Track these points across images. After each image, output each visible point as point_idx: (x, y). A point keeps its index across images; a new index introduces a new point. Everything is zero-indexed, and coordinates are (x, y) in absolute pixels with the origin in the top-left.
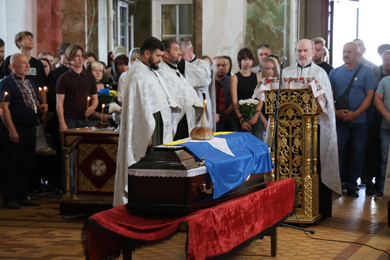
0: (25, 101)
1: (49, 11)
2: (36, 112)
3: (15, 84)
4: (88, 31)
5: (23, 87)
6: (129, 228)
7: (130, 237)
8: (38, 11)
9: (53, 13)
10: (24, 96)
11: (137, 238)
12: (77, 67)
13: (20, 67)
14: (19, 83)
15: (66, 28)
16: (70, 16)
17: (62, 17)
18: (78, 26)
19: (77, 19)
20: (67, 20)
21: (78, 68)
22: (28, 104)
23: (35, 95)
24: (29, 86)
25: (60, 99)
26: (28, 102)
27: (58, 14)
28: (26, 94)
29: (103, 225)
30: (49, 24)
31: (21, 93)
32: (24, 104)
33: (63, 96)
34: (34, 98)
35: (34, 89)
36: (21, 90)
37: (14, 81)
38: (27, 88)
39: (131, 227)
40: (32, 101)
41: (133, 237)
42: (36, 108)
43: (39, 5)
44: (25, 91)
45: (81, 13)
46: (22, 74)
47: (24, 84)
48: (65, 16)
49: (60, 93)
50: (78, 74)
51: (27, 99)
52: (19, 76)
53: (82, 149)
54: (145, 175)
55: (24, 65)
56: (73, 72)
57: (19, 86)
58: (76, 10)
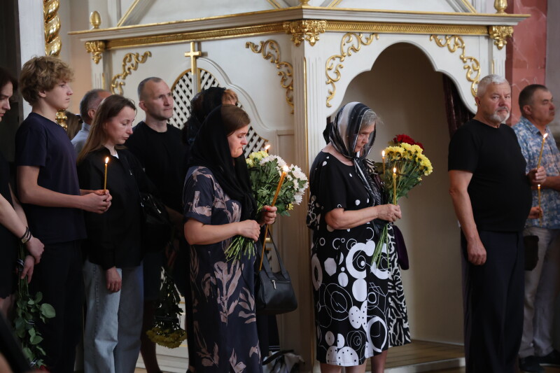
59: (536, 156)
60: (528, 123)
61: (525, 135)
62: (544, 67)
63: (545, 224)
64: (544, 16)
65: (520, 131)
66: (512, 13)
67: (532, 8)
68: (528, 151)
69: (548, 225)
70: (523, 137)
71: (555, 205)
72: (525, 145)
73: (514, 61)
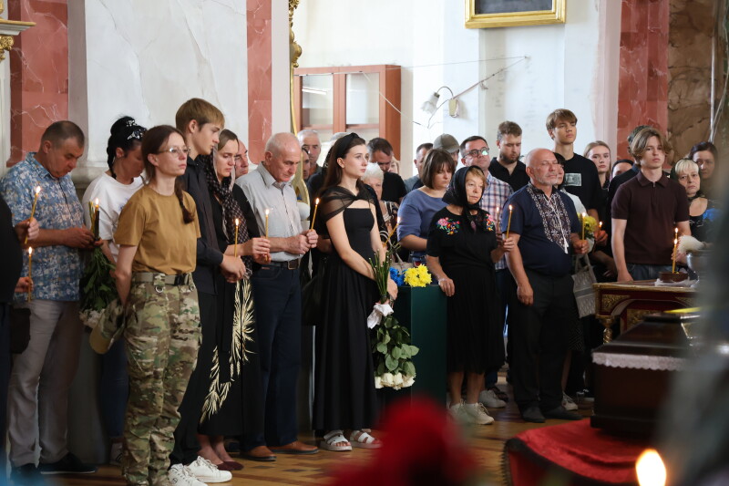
0: (547, 232)
1: (644, 69)
2: (566, 252)
3: (532, 202)
4: (716, 102)
5: (545, 208)
6: (585, 459)
7: (583, 474)
8: (620, 70)
9: (651, 73)
10: (545, 223)
11: (596, 477)
12: (650, 168)
13: (539, 171)
14: (539, 200)
15: (675, 99)
16: (683, 76)
17: (669, 78)
18: (698, 93)
19: (696, 81)
20: (676, 83)
21: (654, 171)
22: (552, 237)
23: (568, 221)
24: (559, 205)
25: (619, 227)
26: (551, 234)
27: (660, 73)
28: (549, 220)
29: (535, 450)
30: (642, 93)
31: (540, 219)
32: (545, 237)
33: (623, 222)
34: (565, 226)
35: (567, 210)
36: (541, 213)
37: (530, 197)
38: (553, 210)
39: (588, 457)
40: (560, 232)
41: (589, 475)
42: (566, 245)
43: (624, 60)
44: (549, 215)
45: (703, 70)
46: (545, 184)
47: (548, 202)
48: (674, 77)
49: (618, 216)
50: (652, 183)
51: (550, 227)
52: (539, 187)
53: (633, 319)
54: (623, 366)
55: (546, 169)
56: (644, 179)
57: (538, 205)
58: (694, 64)
59: (42, 205)
60: (34, 163)
61: (27, 178)
62: (67, 92)
63: (53, 294)
64: (64, 26)
65: (22, 172)
66: (19, 20)
67: (48, 14)
68: (31, 198)
69: (57, 295)
70: (24, 180)
71: (68, 270)
72: (27, 191)
73: (24, 81)
